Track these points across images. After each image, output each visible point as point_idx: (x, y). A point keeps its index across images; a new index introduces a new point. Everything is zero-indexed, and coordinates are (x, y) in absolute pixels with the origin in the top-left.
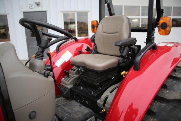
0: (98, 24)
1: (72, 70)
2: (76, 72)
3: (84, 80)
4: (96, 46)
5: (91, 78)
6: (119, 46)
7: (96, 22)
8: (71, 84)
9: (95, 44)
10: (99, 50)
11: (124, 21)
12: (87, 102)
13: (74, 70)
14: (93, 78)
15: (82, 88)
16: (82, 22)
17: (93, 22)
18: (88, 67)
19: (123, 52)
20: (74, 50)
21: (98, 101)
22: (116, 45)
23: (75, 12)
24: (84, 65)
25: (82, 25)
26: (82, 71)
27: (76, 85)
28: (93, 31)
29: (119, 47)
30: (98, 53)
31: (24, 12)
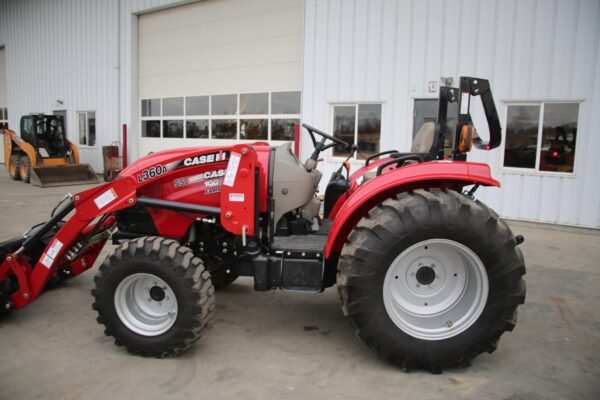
23: (540, 102)
31: (416, 100)
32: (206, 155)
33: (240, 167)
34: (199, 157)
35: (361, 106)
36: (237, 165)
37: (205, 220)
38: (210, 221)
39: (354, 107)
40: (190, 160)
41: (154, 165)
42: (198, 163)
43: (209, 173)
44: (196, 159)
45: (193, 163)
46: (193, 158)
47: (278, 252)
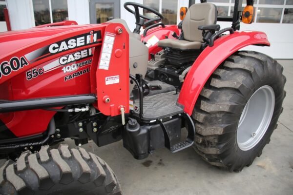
0: (187, 11)
1: (157, 54)
2: (162, 56)
3: (169, 60)
4: (183, 33)
5: (175, 58)
6: (201, 29)
7: (185, 9)
8: (156, 66)
9: (182, 31)
10: (186, 37)
11: (210, 8)
12: (170, 79)
13: (160, 54)
14: (177, 57)
15: (166, 69)
16: (167, 10)
17: (182, 8)
18: (174, 47)
19: (206, 35)
20: (160, 36)
21: (180, 76)
22: (199, 29)
24: (170, 46)
25: (168, 14)
26: (168, 51)
27: (161, 66)
28: (182, 18)
29: (202, 31)
30: (184, 39)
32: (75, 38)
33: (114, 48)
34: (67, 41)
36: (111, 46)
37: (77, 110)
38: (83, 110)
40: (56, 45)
41: (7, 58)
42: (66, 48)
43: (65, 58)
44: (63, 44)
45: (61, 49)
46: (59, 43)
47: (151, 122)
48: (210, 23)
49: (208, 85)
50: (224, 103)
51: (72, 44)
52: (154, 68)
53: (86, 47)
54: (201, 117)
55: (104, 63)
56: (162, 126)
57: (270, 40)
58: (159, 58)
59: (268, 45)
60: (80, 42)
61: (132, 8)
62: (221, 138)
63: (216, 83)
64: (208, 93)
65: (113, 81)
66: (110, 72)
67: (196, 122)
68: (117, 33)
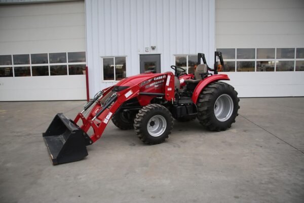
3: (189, 88)
4: (195, 77)
11: (205, 66)
13: (185, 86)
22: (200, 74)
23: (186, 55)
24: (189, 82)
26: (188, 84)
30: (195, 79)
31: (140, 55)
35: (116, 58)
36: (170, 79)
37: (159, 98)
38: (161, 98)
39: (113, 59)
43: (156, 82)
47: (182, 104)
48: (205, 72)
49: (201, 93)
50: (207, 98)
51: (159, 78)
52: (183, 92)
53: (163, 79)
54: (199, 105)
55: (167, 84)
56: (186, 107)
57: (229, 77)
58: (185, 88)
59: (229, 80)
60: (161, 77)
61: (174, 68)
62: (207, 111)
63: (205, 92)
64: (202, 96)
65: (170, 89)
66: (169, 87)
67: (198, 107)
68: (171, 75)
